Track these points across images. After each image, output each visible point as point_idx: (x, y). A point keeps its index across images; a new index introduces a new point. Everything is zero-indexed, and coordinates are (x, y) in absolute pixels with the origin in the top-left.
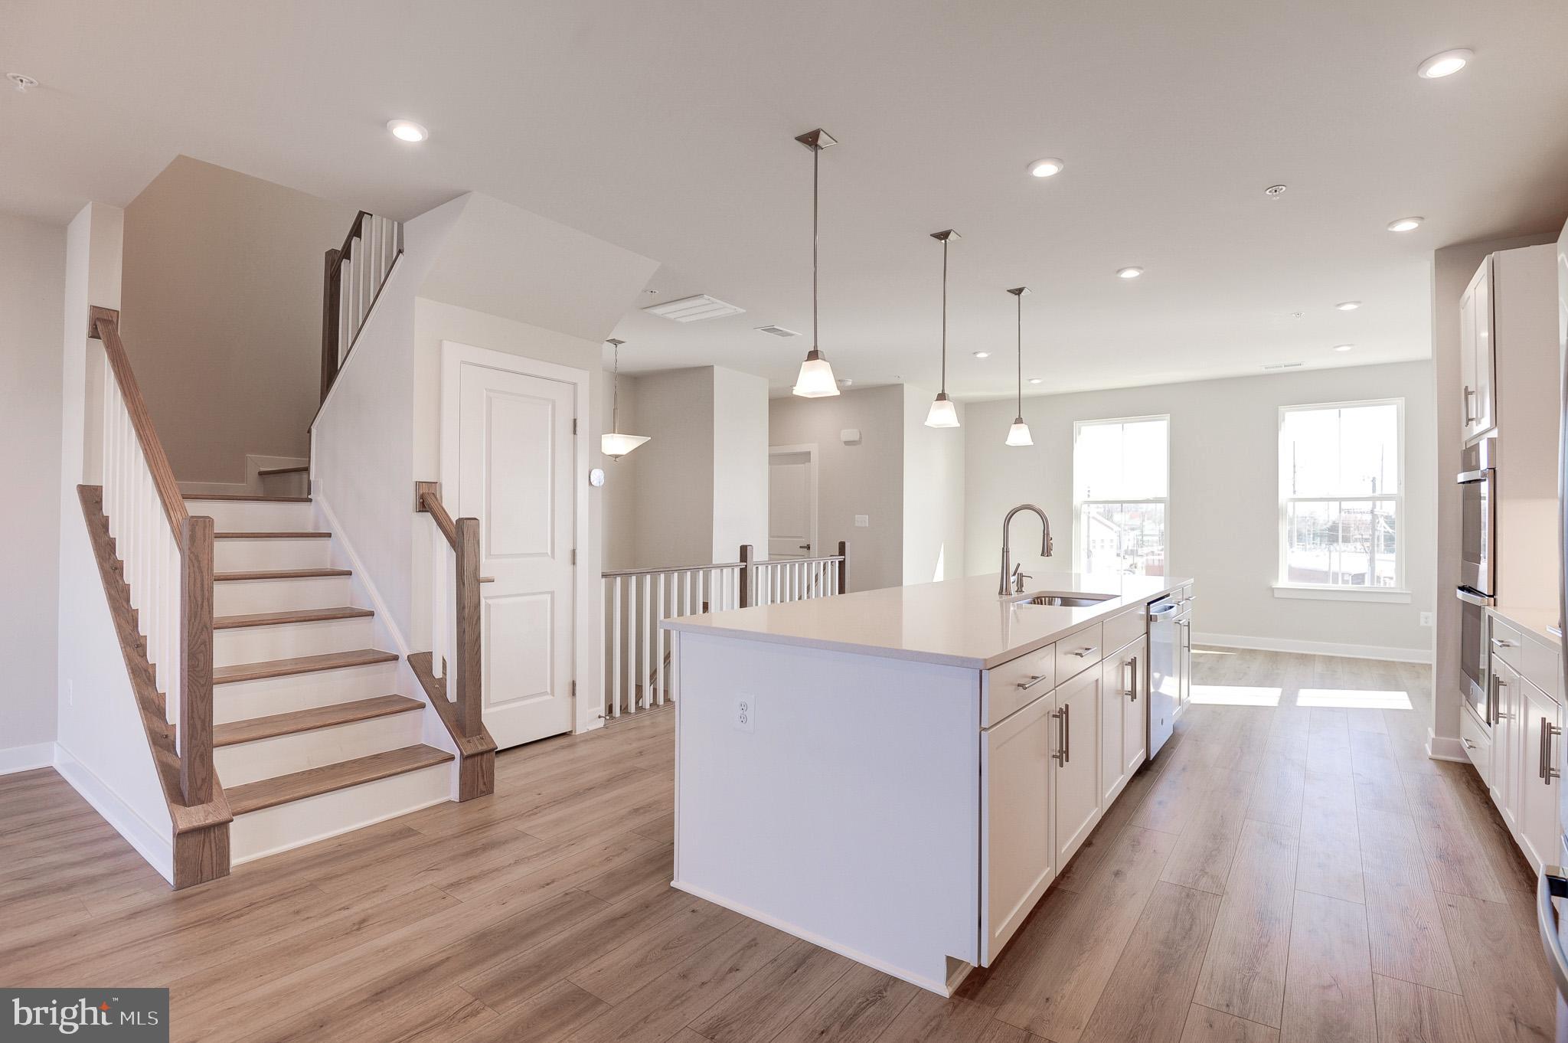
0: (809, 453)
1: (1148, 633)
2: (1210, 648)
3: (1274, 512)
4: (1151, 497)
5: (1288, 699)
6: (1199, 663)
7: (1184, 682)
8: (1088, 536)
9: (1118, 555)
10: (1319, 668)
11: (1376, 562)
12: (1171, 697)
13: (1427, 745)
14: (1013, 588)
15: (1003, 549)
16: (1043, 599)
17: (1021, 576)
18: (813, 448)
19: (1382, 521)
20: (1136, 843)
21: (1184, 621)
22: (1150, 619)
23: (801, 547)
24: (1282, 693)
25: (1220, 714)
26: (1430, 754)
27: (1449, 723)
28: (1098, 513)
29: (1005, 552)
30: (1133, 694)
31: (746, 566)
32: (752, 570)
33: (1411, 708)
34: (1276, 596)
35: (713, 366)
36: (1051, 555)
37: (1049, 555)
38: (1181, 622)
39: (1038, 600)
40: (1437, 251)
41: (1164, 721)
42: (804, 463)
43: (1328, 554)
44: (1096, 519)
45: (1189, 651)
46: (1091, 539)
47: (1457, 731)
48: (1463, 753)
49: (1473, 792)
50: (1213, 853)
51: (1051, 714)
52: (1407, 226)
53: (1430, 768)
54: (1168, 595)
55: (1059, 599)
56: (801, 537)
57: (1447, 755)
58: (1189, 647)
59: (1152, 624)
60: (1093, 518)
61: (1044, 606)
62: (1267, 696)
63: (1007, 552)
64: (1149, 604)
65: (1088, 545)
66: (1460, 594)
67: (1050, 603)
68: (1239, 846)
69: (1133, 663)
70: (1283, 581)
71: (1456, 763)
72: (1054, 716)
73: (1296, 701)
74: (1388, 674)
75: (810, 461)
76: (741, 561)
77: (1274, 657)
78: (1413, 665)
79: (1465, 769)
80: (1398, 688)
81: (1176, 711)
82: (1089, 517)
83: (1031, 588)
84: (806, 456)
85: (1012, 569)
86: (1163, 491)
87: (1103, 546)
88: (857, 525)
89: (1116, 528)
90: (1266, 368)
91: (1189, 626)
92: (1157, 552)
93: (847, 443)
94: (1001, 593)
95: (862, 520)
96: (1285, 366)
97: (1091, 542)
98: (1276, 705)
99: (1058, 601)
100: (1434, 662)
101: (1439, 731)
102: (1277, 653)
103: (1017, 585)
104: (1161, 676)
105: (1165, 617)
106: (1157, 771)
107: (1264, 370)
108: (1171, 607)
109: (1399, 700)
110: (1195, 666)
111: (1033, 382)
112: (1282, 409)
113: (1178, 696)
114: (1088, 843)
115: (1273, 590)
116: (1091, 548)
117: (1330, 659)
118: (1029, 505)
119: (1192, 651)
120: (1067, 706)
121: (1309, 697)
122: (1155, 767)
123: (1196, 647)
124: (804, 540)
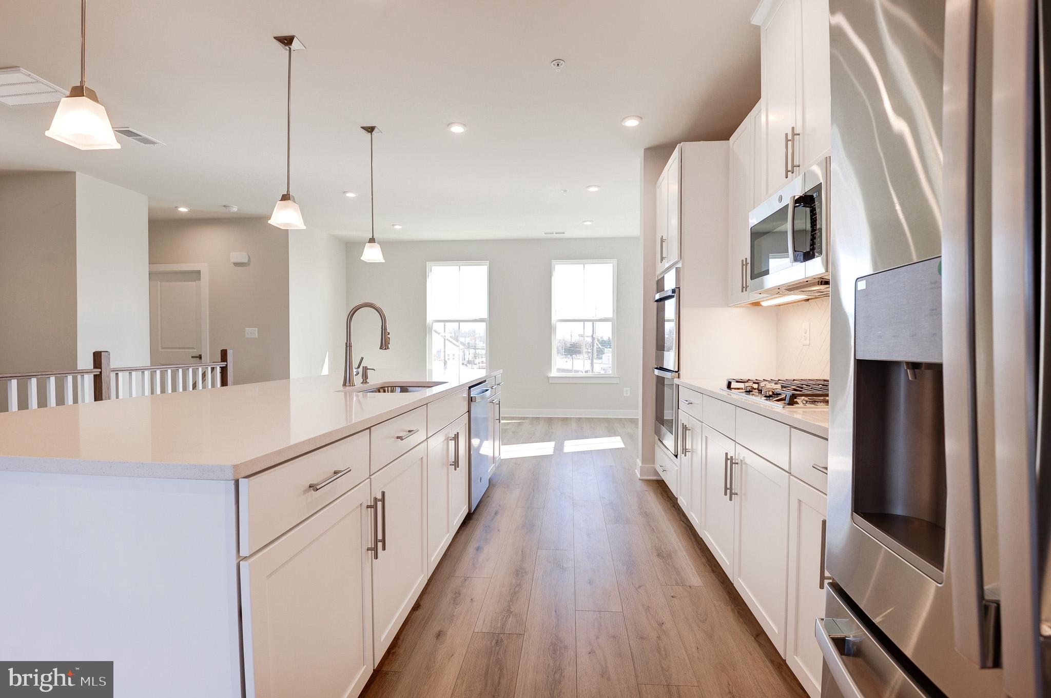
0: (199, 272)
1: (469, 412)
2: (513, 418)
3: (548, 329)
4: (477, 318)
5: (559, 448)
6: (507, 429)
7: (497, 443)
8: (445, 352)
9: (463, 364)
10: (574, 425)
11: (594, 364)
12: (488, 456)
13: (636, 471)
14: (358, 380)
15: (347, 343)
16: (386, 389)
17: (366, 369)
18: (203, 267)
19: (596, 341)
20: (457, 596)
21: (496, 401)
22: (471, 400)
23: (192, 357)
24: (555, 444)
25: (519, 465)
26: (639, 476)
27: (649, 456)
28: (451, 337)
29: (348, 346)
30: (456, 464)
31: (101, 372)
32: (109, 377)
33: (623, 446)
34: (550, 382)
35: (75, 172)
36: (388, 348)
37: (387, 348)
38: (494, 402)
39: (382, 389)
40: (646, 150)
41: (482, 479)
42: (195, 281)
43: (571, 360)
44: (449, 341)
45: (499, 422)
46: (446, 354)
47: (653, 461)
48: (657, 474)
49: (665, 500)
50: (517, 589)
51: (365, 505)
52: (632, 123)
53: (640, 486)
54: (485, 381)
55: (399, 388)
56: (193, 348)
57: (648, 476)
58: (499, 419)
59: (473, 404)
60: (447, 340)
61: (387, 393)
62: (546, 448)
63: (350, 346)
64: (470, 388)
65: (445, 357)
66: (657, 372)
67: (392, 391)
68: (535, 577)
69: (456, 438)
70: (554, 373)
71: (653, 480)
72: (368, 507)
73: (563, 450)
74: (609, 426)
75: (200, 280)
76: (95, 367)
77: (550, 421)
78: (621, 419)
79: (658, 484)
80: (615, 435)
81: (491, 469)
82: (445, 339)
83: (375, 379)
84: (196, 275)
85: (355, 364)
86: (484, 314)
87: (454, 359)
88: (247, 336)
89: (462, 347)
90: (545, 233)
91: (499, 404)
92: (482, 359)
93: (236, 264)
94: (344, 385)
95: (252, 332)
96: (556, 233)
97: (446, 356)
98: (552, 453)
99: (398, 389)
100: (640, 417)
101: (644, 461)
102: (551, 418)
103: (363, 378)
104: (481, 441)
105: (483, 398)
106: (477, 520)
107: (544, 234)
108: (487, 390)
109: (616, 442)
110: (504, 431)
111: (396, 227)
112: (553, 262)
113: (492, 455)
114: (417, 607)
115: (548, 378)
116: (446, 359)
117: (579, 420)
118: (372, 304)
119: (502, 421)
120: (383, 493)
121: (571, 446)
122: (475, 517)
123: (504, 418)
124: (196, 350)
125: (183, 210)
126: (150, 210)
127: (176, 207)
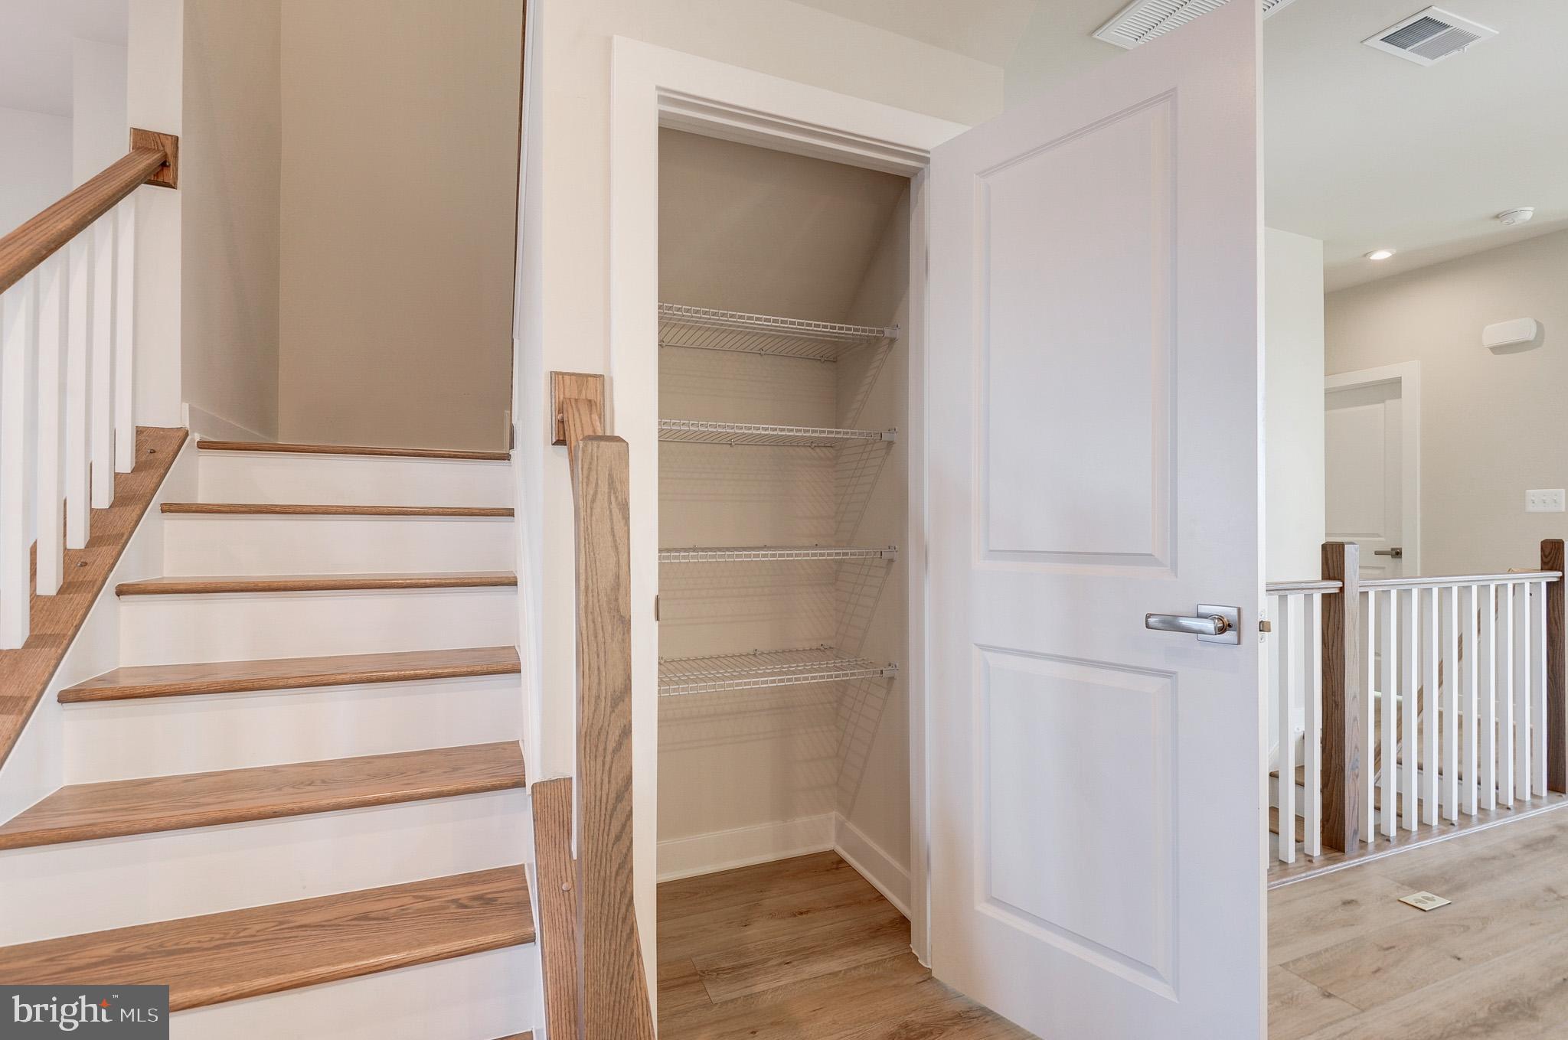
0: (1397, 382)
18: (1409, 371)
23: (1377, 553)
31: (1342, 589)
42: (1386, 400)
56: (1379, 536)
75: (1399, 396)
76: (1327, 575)
84: (1393, 387)
93: (1499, 349)
95: (1548, 500)
124: (1383, 539)
125: (1381, 255)
126: (1328, 273)
127: (1365, 255)
